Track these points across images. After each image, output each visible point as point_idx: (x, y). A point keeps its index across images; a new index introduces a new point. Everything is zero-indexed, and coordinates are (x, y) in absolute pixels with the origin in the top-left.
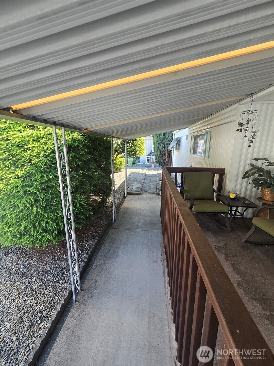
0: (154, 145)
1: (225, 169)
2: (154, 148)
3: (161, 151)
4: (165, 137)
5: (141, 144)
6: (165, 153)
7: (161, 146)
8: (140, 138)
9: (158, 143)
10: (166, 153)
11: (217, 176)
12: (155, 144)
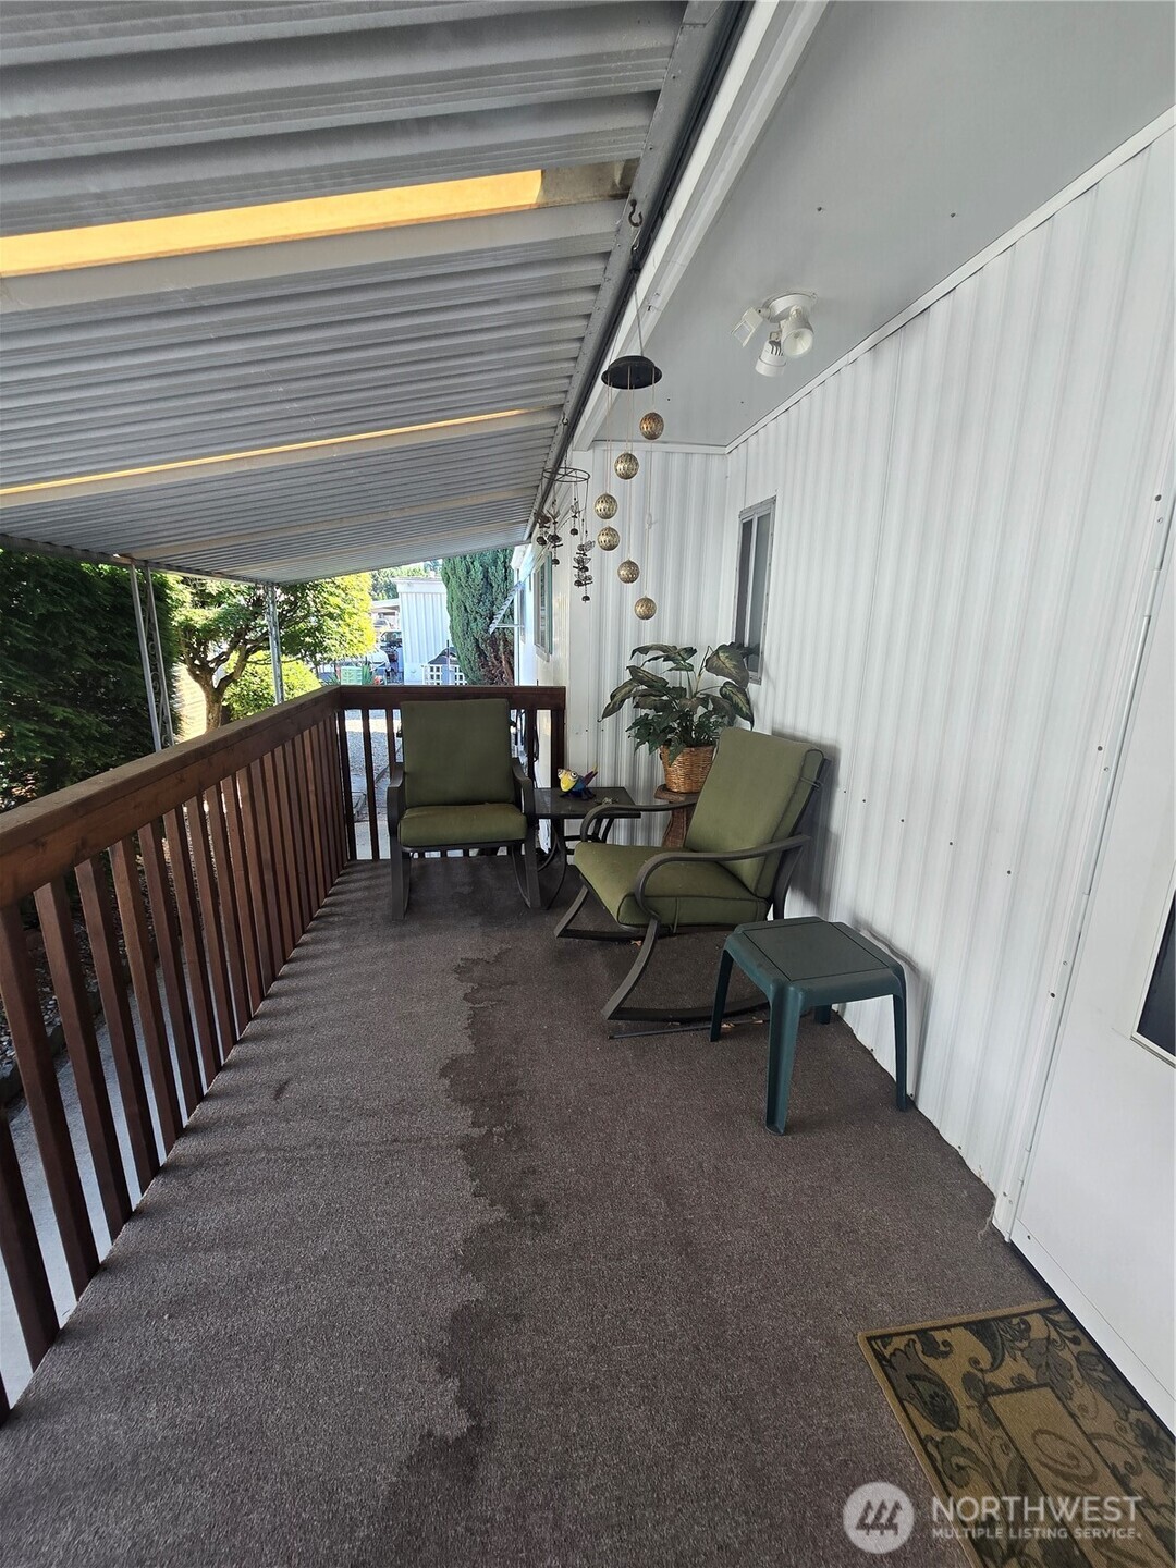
0: (451, 616)
1: (565, 688)
2: (451, 628)
3: (480, 640)
4: (491, 585)
5: (343, 605)
6: (496, 651)
7: (478, 618)
8: (338, 580)
9: (463, 608)
10: (501, 648)
11: (544, 719)
12: (455, 613)
